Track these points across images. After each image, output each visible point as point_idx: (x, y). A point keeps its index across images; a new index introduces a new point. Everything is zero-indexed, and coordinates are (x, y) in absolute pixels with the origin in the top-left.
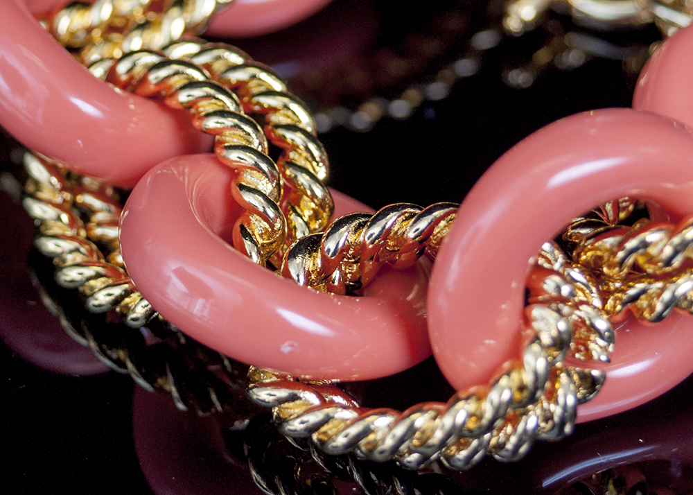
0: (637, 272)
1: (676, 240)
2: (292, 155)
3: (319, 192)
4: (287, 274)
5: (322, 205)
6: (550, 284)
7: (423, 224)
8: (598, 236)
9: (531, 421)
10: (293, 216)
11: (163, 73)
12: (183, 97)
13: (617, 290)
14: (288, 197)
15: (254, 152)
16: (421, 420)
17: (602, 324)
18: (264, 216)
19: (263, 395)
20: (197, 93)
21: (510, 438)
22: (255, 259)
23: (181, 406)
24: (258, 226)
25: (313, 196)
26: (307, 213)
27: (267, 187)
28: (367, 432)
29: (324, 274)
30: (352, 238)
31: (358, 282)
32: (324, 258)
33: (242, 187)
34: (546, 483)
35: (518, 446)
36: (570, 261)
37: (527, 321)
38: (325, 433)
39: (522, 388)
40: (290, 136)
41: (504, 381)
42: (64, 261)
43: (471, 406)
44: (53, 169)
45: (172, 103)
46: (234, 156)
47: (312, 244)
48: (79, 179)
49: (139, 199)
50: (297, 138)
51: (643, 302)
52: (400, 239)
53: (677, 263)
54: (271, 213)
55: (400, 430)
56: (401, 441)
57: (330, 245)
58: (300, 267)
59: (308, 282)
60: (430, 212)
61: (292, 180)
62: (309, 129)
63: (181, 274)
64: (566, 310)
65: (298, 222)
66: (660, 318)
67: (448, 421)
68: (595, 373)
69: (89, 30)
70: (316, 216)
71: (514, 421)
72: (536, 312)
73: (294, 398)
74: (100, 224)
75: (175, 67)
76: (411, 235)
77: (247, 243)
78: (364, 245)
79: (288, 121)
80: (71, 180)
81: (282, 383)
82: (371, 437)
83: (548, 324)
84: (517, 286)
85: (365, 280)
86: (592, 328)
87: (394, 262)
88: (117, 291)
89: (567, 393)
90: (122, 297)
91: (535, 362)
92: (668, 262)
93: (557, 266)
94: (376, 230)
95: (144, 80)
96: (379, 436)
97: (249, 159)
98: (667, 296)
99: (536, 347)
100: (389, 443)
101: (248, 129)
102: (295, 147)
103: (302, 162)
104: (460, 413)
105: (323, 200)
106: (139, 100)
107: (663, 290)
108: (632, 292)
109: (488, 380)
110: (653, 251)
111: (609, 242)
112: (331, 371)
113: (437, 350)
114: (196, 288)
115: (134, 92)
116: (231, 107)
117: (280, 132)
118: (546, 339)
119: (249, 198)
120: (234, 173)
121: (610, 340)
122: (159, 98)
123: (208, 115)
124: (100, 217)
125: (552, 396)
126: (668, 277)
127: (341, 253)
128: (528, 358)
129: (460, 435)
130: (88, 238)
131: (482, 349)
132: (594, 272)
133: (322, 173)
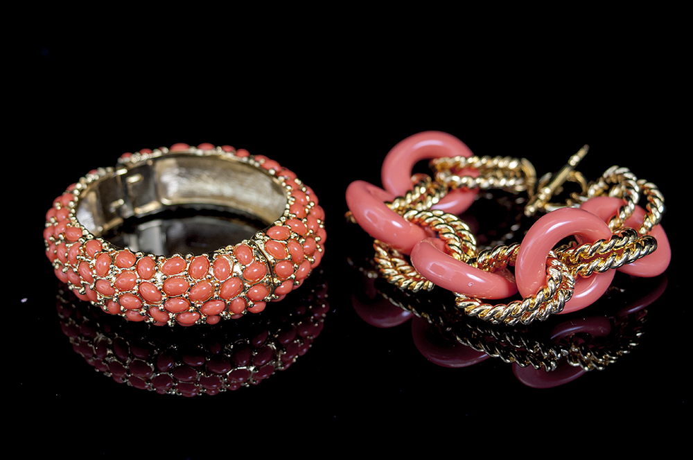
0: (581, 261)
1: (593, 247)
2: (464, 238)
3: (474, 248)
6: (554, 262)
7: (509, 251)
9: (549, 307)
10: (466, 256)
11: (419, 215)
12: (427, 221)
13: (574, 268)
15: (453, 234)
16: (514, 306)
17: (571, 277)
18: (458, 253)
19: (461, 304)
20: (432, 219)
21: (542, 313)
23: (430, 322)
25: (472, 250)
26: (470, 255)
27: (458, 244)
28: (495, 312)
30: (487, 257)
32: (478, 264)
33: (450, 245)
34: (552, 338)
35: (545, 315)
37: (547, 273)
38: (483, 314)
39: (547, 294)
40: (463, 232)
41: (541, 293)
42: (390, 275)
43: (531, 301)
44: (384, 250)
45: (424, 224)
46: (446, 236)
50: (465, 233)
51: (583, 270)
52: (502, 256)
53: (593, 255)
54: (460, 252)
55: (507, 310)
56: (508, 313)
57: (480, 260)
60: (512, 246)
62: (469, 230)
66: (589, 274)
67: (523, 306)
68: (570, 291)
71: (544, 306)
72: (551, 270)
73: (471, 304)
75: (424, 213)
76: (506, 254)
78: (491, 259)
80: (390, 254)
81: (467, 300)
82: (498, 313)
83: (554, 273)
84: (543, 265)
86: (567, 278)
91: (551, 285)
92: (590, 255)
94: (494, 254)
95: (414, 218)
96: (501, 312)
99: (551, 281)
100: (504, 314)
101: (449, 227)
102: (465, 236)
103: (468, 240)
104: (526, 303)
105: (476, 250)
106: (413, 225)
109: (536, 292)
110: (585, 251)
111: (571, 251)
113: (519, 289)
116: (443, 222)
117: (460, 231)
118: (554, 278)
119: (453, 248)
120: (446, 241)
122: (419, 223)
123: (436, 225)
125: (556, 298)
126: (590, 261)
127: (484, 262)
128: (549, 285)
130: (397, 269)
131: (533, 285)
132: (569, 264)
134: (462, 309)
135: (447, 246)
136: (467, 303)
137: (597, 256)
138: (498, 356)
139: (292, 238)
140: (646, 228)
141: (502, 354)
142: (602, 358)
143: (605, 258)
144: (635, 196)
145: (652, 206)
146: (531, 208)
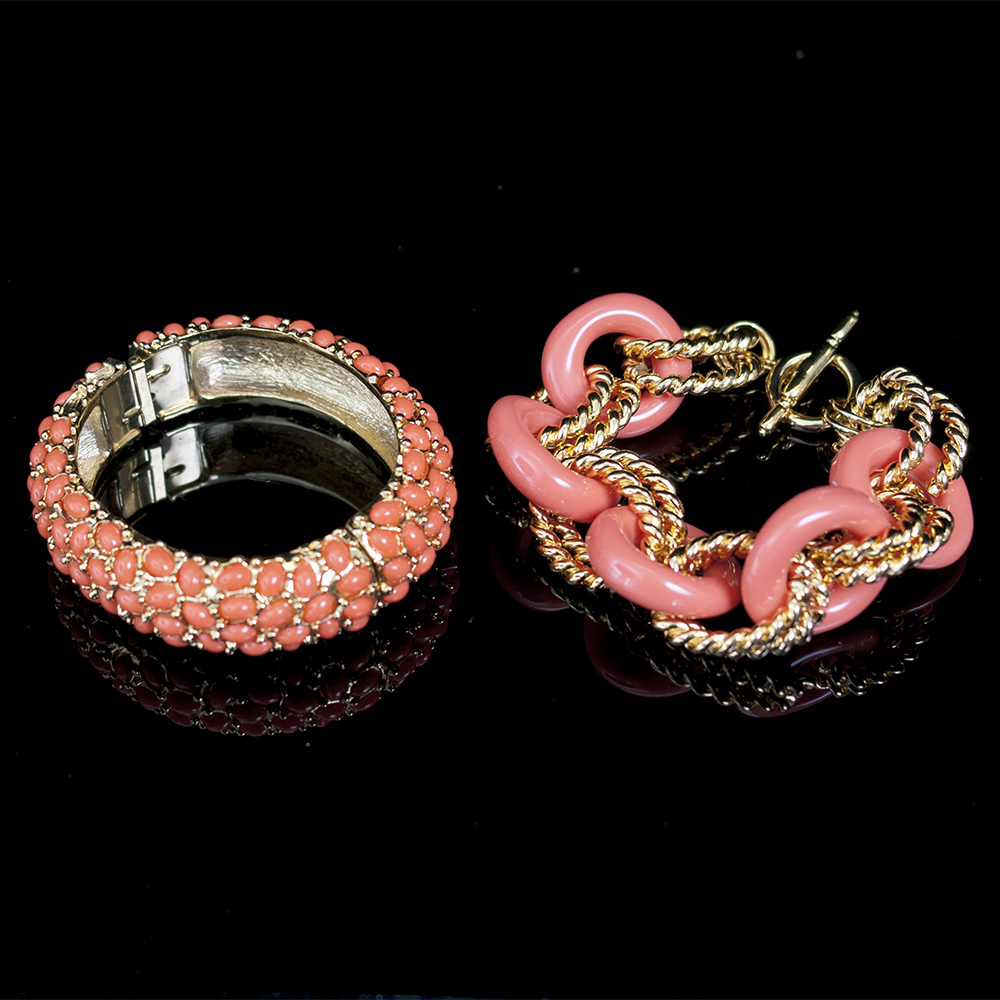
0: (840, 564)
1: (860, 549)
2: (666, 506)
3: (680, 523)
4: (669, 565)
5: (682, 531)
6: (799, 570)
7: (736, 542)
8: (820, 547)
9: (791, 636)
10: (668, 536)
11: (600, 466)
12: (612, 478)
13: (830, 572)
14: (666, 527)
15: (649, 505)
16: (739, 637)
17: (823, 588)
18: (656, 537)
19: (660, 625)
20: (619, 476)
21: (781, 644)
22: (653, 558)
23: (612, 629)
24: (653, 542)
25: (677, 526)
26: (675, 535)
27: (656, 522)
28: (712, 643)
29: (687, 566)
30: (701, 549)
31: (701, 569)
32: (688, 558)
33: (645, 523)
34: (793, 665)
35: (785, 648)
36: (808, 558)
37: (789, 588)
38: (691, 644)
39: (788, 620)
40: (664, 496)
41: (779, 617)
42: (554, 559)
43: (764, 630)
44: (544, 513)
45: (606, 481)
46: (639, 508)
47: (680, 551)
48: (556, 516)
49: (595, 528)
50: (668, 497)
51: (842, 578)
52: (724, 548)
53: (859, 560)
54: (658, 535)
55: (729, 642)
56: (729, 647)
57: (690, 552)
58: (676, 563)
59: (680, 570)
60: (740, 535)
61: (667, 518)
62: (673, 493)
63: (618, 566)
64: (807, 582)
65: (671, 539)
66: (851, 585)
67: (752, 637)
68: (821, 612)
69: (557, 442)
70: (679, 536)
71: (783, 636)
72: (794, 584)
73: (675, 627)
74: (567, 540)
75: (607, 463)
76: (730, 546)
77: (648, 550)
78: (706, 552)
79: (662, 489)
80: (553, 518)
81: (669, 619)
82: (714, 645)
83: (799, 589)
84: (784, 571)
85: (705, 568)
86: (818, 591)
87: (719, 558)
88: (582, 575)
89: (808, 622)
90: (584, 578)
91: (794, 608)
92: (855, 559)
93: (802, 562)
94: (712, 545)
95: (590, 470)
96: (719, 645)
97: (647, 509)
98: (854, 575)
99: (794, 601)
100: (724, 648)
101: (643, 493)
102: (666, 502)
103: (671, 510)
104: (759, 633)
105: (683, 528)
106: (588, 479)
107: (852, 572)
108: (836, 573)
109: (771, 617)
110: (848, 554)
111: (827, 549)
112: (692, 613)
113: (745, 601)
114: (626, 573)
115: (585, 475)
116: (636, 483)
117: (660, 494)
118: (799, 597)
119: (647, 528)
120: (639, 516)
121: (827, 596)
122: (598, 478)
123: (625, 488)
124: (568, 536)
125: (801, 624)
126: (855, 566)
127: (695, 557)
128: (791, 606)
129: (758, 643)
130: (563, 547)
131: (767, 602)
132: (818, 563)
133: (681, 515)
134: (660, 632)
135: (640, 522)
136: (668, 624)
137: (865, 560)
138: (710, 695)
139: (408, 518)
140: (938, 487)
141: (716, 693)
142: (863, 684)
143: (877, 562)
144: (926, 431)
145: (951, 449)
146: (768, 425)
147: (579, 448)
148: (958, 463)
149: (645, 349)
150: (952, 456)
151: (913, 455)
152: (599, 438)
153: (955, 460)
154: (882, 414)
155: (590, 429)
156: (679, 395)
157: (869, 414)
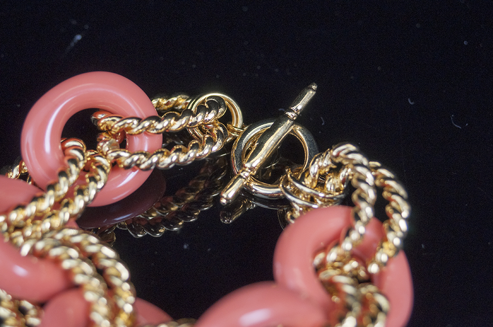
25: (128, 311)
79: (115, 273)
95: (48, 253)
101: (94, 279)
124: (30, 313)
133: (131, 299)
140: (378, 266)
144: (367, 211)
145: (391, 229)
146: (230, 193)
147: (46, 225)
148: (397, 242)
149: (117, 125)
150: (390, 236)
151: (354, 236)
152: (65, 215)
153: (395, 239)
154: (333, 184)
155: (58, 205)
156: (147, 169)
157: (321, 184)
